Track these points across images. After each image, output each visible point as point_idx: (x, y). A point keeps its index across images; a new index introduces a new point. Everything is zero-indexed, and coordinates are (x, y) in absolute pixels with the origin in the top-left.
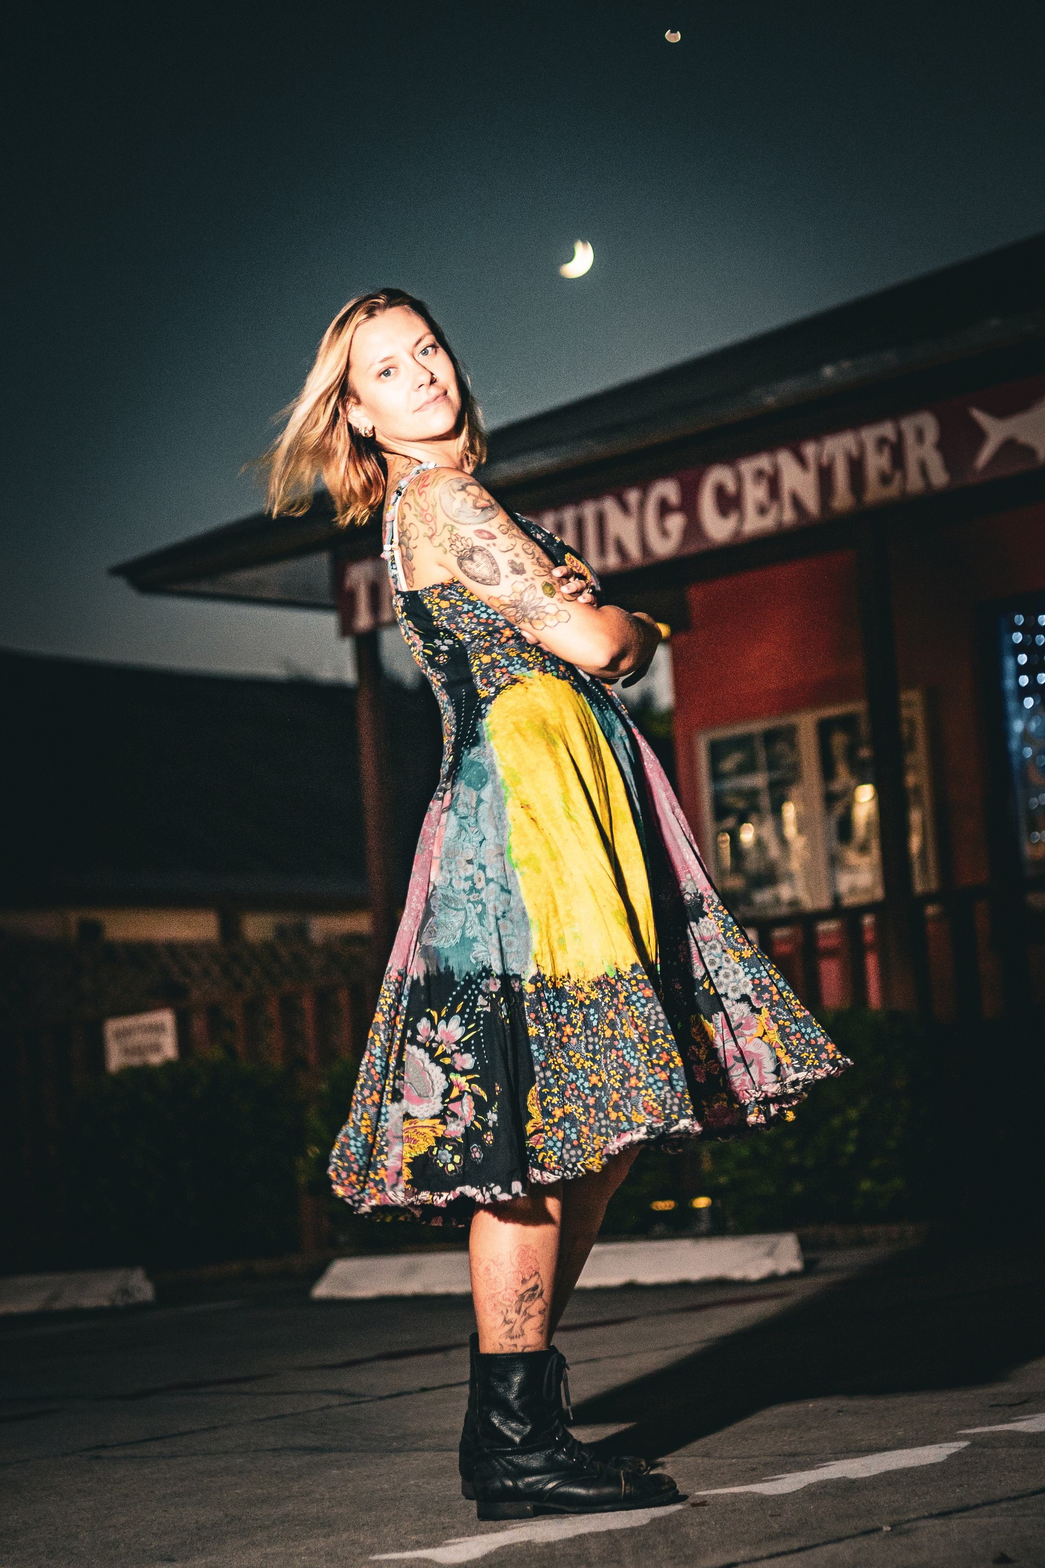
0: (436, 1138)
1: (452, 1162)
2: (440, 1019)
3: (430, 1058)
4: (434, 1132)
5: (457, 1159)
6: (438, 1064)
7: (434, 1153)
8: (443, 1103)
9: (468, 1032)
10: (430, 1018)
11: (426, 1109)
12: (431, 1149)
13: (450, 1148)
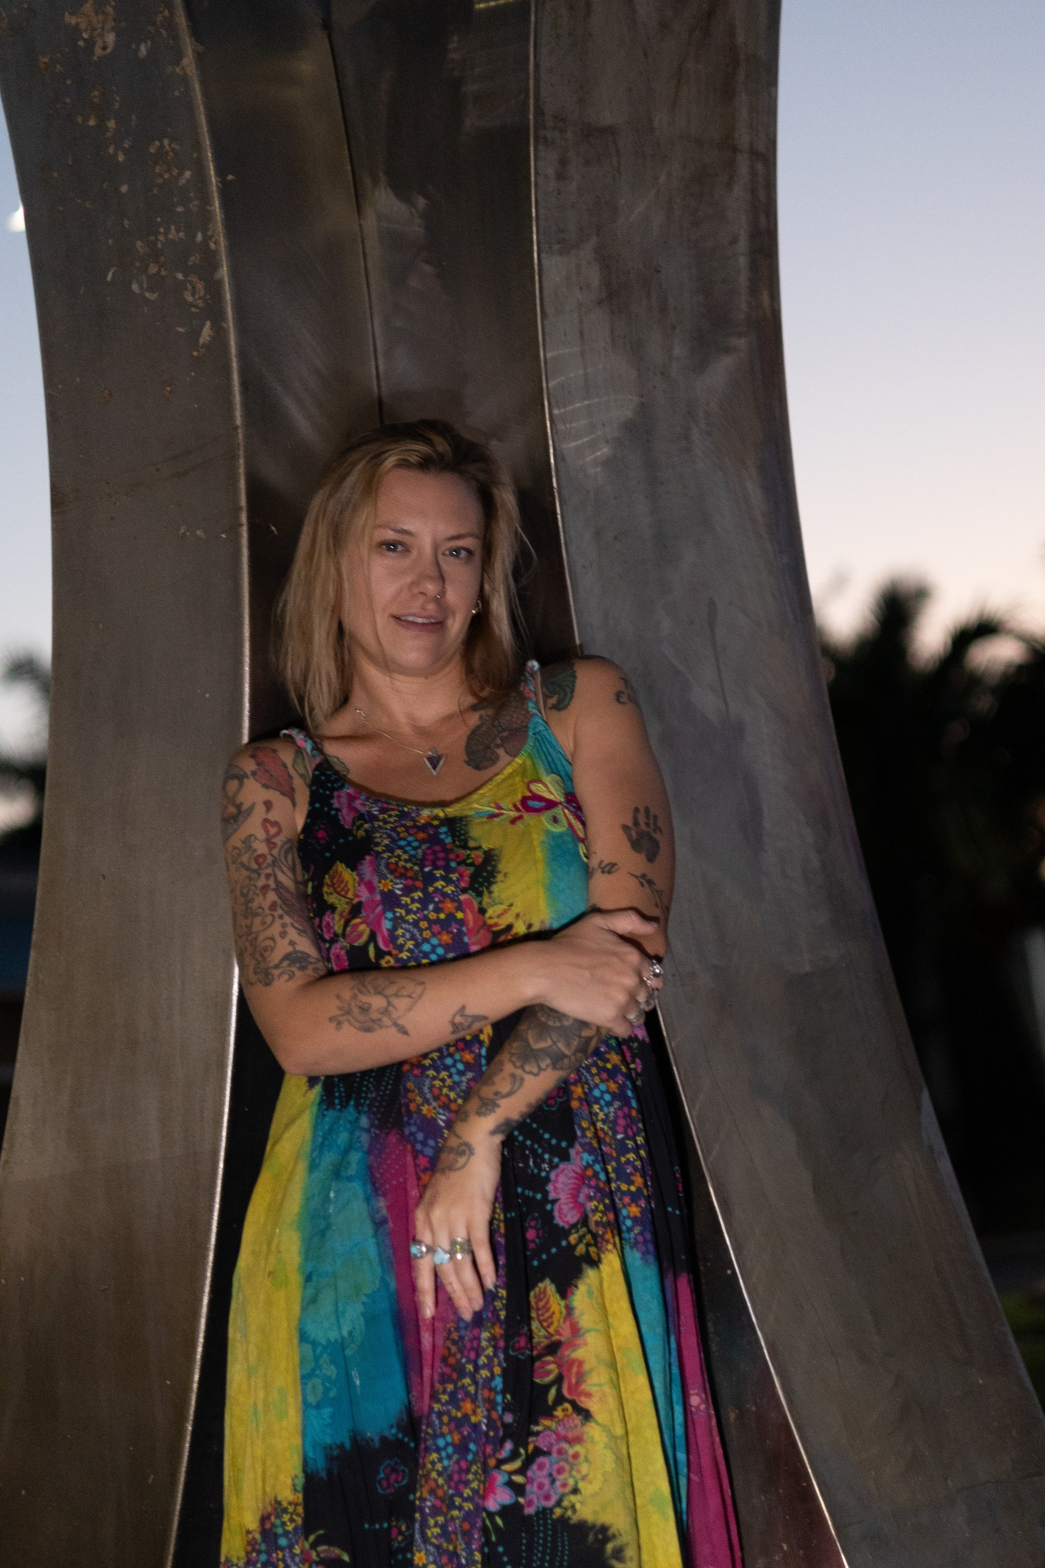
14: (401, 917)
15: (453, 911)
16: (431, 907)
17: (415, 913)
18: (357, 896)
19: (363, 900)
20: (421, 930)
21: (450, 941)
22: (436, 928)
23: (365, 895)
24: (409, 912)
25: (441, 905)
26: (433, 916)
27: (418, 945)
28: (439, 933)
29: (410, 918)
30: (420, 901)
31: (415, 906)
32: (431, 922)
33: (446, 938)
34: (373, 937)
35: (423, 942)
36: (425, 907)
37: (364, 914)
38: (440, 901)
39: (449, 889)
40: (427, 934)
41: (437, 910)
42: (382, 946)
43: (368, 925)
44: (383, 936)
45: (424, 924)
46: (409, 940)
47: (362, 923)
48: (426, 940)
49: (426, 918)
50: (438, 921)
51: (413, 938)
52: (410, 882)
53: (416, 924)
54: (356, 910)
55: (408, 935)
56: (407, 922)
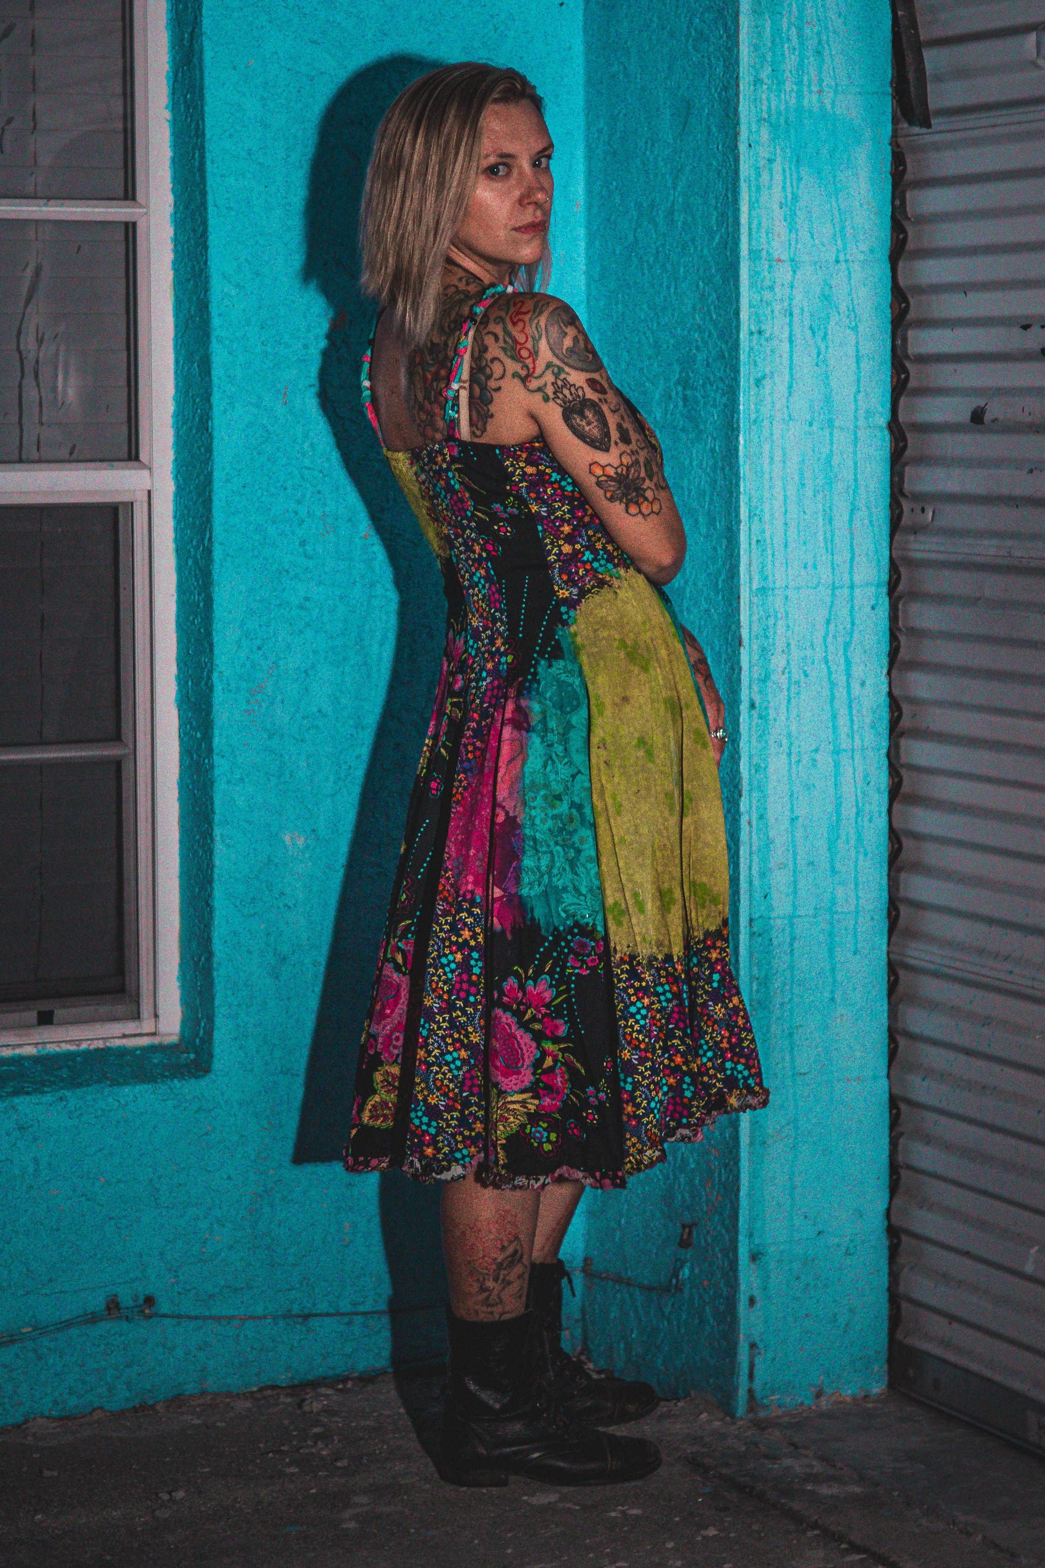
0: (528, 1115)
1: (549, 1141)
2: (528, 978)
3: (518, 1023)
4: (526, 1107)
5: (553, 1137)
6: (528, 1030)
7: (528, 1131)
8: (534, 1074)
9: (559, 994)
10: (517, 975)
11: (515, 1082)
12: (523, 1126)
13: (545, 1125)
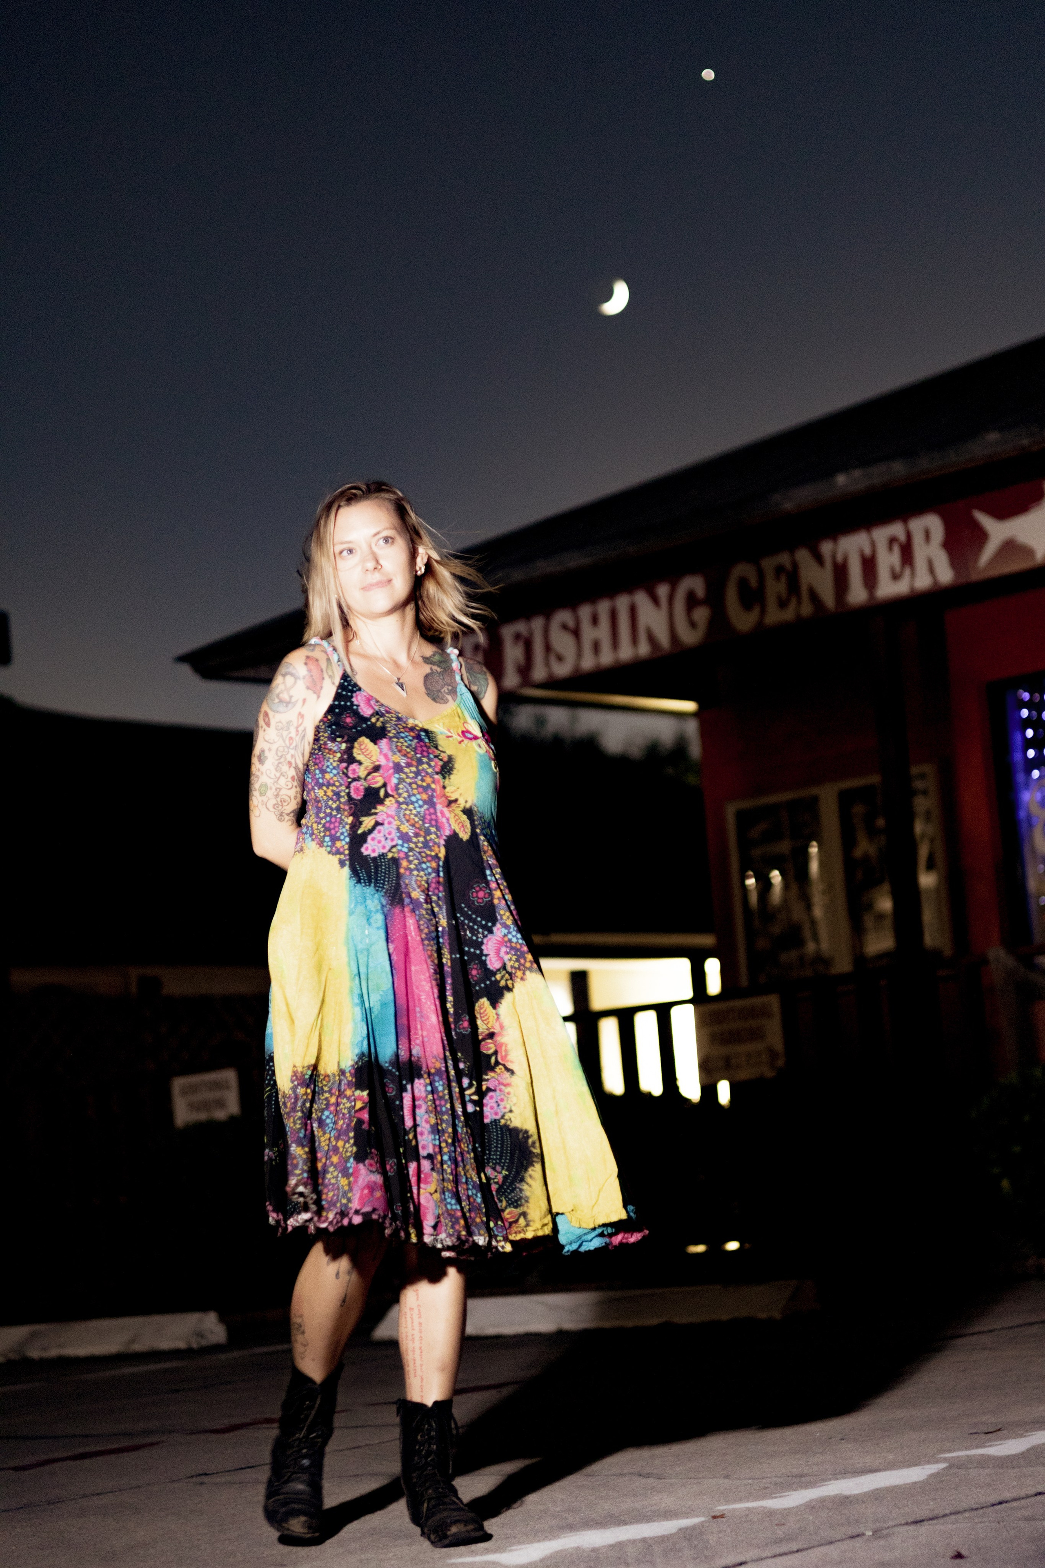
14: (403, 779)
15: (430, 782)
16: (420, 778)
17: (411, 778)
18: (378, 761)
19: (381, 763)
20: (412, 789)
21: (427, 799)
22: (421, 790)
23: (383, 762)
24: (408, 777)
25: (425, 778)
26: (420, 783)
27: (409, 796)
28: (422, 793)
29: (408, 781)
30: (414, 772)
31: (411, 775)
32: (419, 786)
33: (425, 796)
34: (385, 785)
35: (411, 796)
36: (416, 777)
37: (381, 771)
38: (425, 776)
39: (430, 770)
40: (415, 792)
41: (423, 780)
42: (390, 792)
43: (383, 778)
44: (391, 787)
45: (414, 786)
46: (405, 792)
47: (380, 776)
48: (414, 795)
49: (415, 783)
50: (422, 786)
51: (407, 791)
52: (409, 760)
53: (410, 784)
54: (376, 769)
55: (405, 789)
56: (405, 782)
